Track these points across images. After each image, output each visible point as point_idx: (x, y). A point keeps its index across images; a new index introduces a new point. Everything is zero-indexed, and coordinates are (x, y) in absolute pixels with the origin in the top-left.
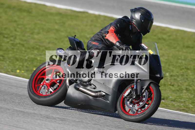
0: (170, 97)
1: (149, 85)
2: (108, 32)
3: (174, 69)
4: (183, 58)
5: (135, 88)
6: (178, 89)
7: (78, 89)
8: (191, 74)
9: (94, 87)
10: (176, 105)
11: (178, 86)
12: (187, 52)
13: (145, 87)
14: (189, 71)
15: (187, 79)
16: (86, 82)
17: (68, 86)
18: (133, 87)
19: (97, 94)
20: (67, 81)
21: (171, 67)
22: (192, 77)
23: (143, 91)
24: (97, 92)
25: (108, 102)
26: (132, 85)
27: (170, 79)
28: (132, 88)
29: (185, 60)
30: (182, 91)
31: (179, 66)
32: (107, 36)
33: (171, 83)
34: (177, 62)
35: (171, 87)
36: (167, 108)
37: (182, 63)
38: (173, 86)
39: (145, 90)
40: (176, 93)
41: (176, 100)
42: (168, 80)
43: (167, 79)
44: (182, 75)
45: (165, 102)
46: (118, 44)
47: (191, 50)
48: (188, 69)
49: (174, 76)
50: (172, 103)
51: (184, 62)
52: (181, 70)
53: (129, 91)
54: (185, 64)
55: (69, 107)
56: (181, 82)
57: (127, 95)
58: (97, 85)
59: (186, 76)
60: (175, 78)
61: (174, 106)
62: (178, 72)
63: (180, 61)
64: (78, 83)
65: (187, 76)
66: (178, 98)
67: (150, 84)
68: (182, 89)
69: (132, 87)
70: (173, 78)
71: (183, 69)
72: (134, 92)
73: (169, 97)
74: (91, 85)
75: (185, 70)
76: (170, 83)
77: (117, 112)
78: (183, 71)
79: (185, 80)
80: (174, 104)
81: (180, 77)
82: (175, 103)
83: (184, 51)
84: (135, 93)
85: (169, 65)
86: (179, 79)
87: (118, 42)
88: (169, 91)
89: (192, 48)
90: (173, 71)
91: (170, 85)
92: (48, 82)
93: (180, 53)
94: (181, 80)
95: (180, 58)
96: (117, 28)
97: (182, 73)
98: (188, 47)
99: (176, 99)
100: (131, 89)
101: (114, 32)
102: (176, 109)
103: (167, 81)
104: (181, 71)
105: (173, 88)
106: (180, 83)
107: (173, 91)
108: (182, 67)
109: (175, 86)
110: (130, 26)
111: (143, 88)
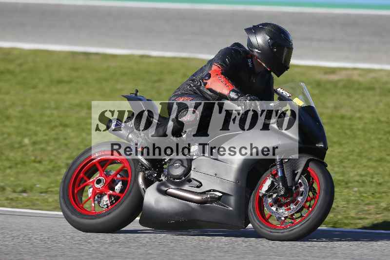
0: (38, 186)
1: (307, 165)
2: (209, 76)
3: (39, 129)
4: (53, 104)
5: (280, 174)
6: (50, 167)
7: (165, 193)
8: (72, 134)
9: (198, 184)
10: (50, 200)
11: (51, 161)
12: (58, 93)
13: (300, 171)
14: (69, 130)
15: (66, 145)
16: (179, 177)
17: (144, 190)
18: (276, 174)
19: (204, 197)
20: (140, 180)
21: (32, 127)
22: (75, 140)
23: (297, 178)
24: (204, 193)
25: (231, 209)
26: (273, 170)
27: (33, 151)
28: (274, 176)
29: (57, 108)
30: (58, 170)
31: (48, 122)
32: (209, 82)
33: (36, 158)
34: (42, 115)
35: (37, 165)
36: (35, 208)
37: (52, 115)
38: (40, 162)
39: (300, 176)
40: (48, 177)
41: (50, 190)
42: (29, 152)
43: (27, 150)
44: (56, 140)
45: (28, 197)
46: (233, 95)
47: (66, 88)
48: (66, 126)
49: (40, 142)
50: (43, 196)
51: (55, 112)
52: (52, 129)
53: (268, 183)
54: (60, 117)
55: (149, 229)
56: (54, 153)
57: (267, 191)
58: (202, 179)
59: (63, 141)
60: (43, 146)
61: (47, 202)
62: (46, 135)
63: (48, 112)
64: (164, 180)
65: (65, 139)
66: (53, 185)
67: (308, 163)
68: (59, 166)
69: (274, 173)
70: (37, 147)
71: (56, 126)
72: (281, 183)
73: (35, 185)
74: (191, 181)
75: (61, 128)
76: (33, 158)
77: (250, 225)
78: (57, 130)
79: (63, 148)
80: (47, 199)
81: (52, 143)
82: (49, 197)
83: (54, 90)
84: (283, 186)
85: (27, 123)
86: (49, 148)
87: (233, 91)
88: (33, 174)
89: (69, 82)
90: (36, 134)
91: (34, 161)
92: (100, 187)
93: (47, 96)
94: (55, 150)
95: (46, 105)
96: (224, 65)
97: (55, 136)
98: (60, 82)
99: (49, 188)
100: (271, 179)
101: (222, 74)
102: (51, 207)
103: (27, 154)
104: (53, 132)
105: (41, 168)
106: (55, 155)
107: (42, 173)
108: (53, 124)
109: (44, 163)
110: (249, 60)
111: (296, 172)
